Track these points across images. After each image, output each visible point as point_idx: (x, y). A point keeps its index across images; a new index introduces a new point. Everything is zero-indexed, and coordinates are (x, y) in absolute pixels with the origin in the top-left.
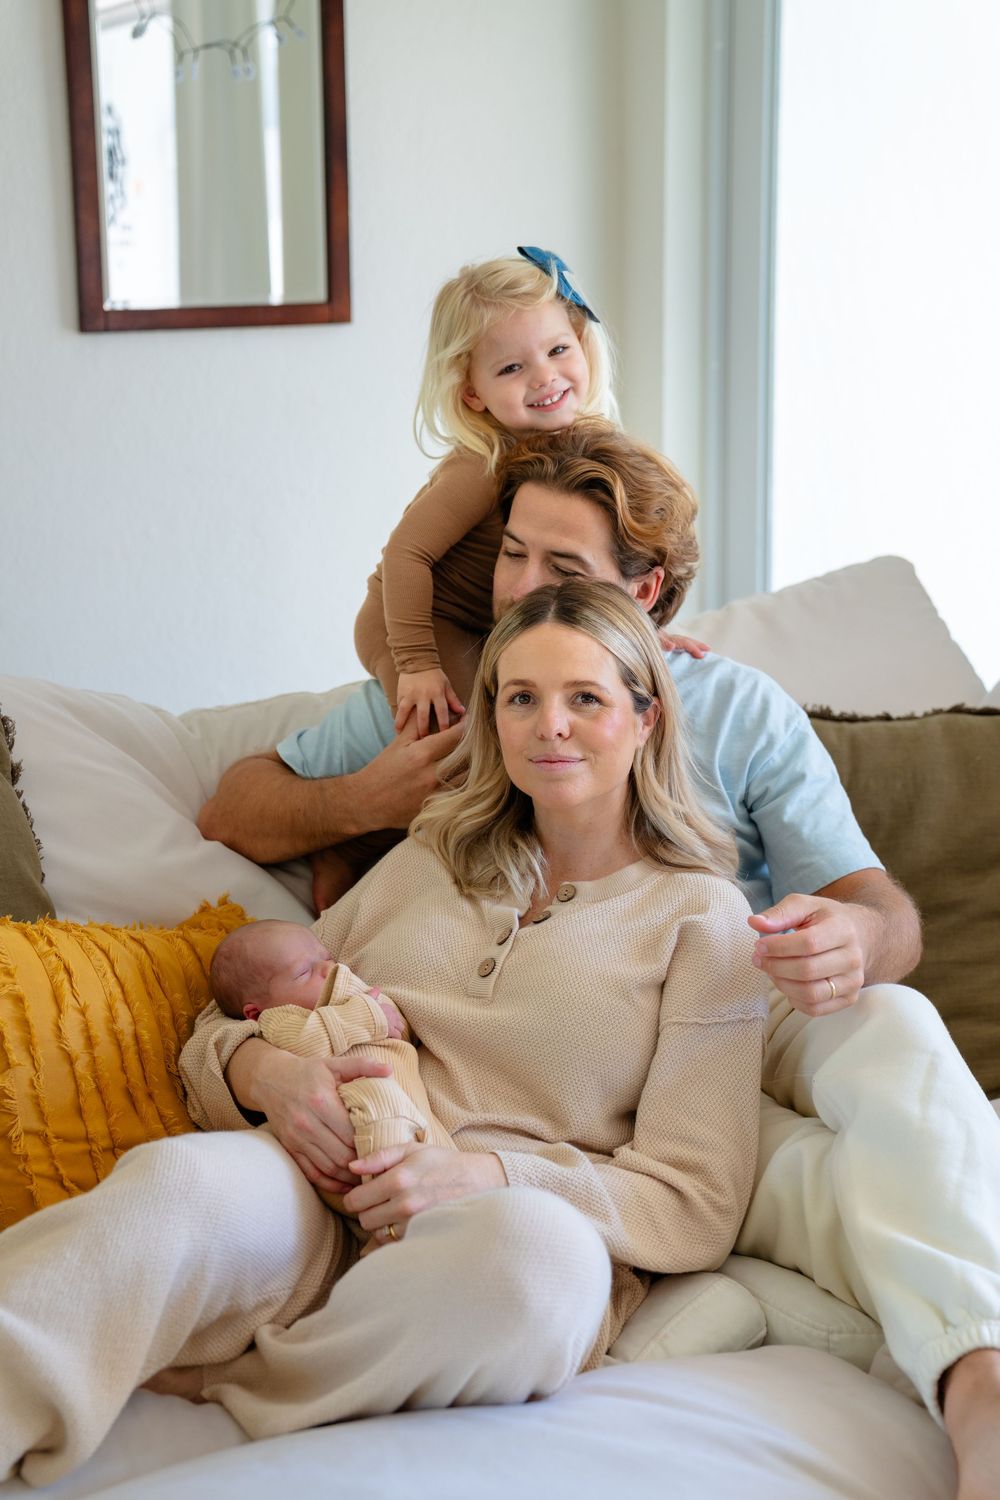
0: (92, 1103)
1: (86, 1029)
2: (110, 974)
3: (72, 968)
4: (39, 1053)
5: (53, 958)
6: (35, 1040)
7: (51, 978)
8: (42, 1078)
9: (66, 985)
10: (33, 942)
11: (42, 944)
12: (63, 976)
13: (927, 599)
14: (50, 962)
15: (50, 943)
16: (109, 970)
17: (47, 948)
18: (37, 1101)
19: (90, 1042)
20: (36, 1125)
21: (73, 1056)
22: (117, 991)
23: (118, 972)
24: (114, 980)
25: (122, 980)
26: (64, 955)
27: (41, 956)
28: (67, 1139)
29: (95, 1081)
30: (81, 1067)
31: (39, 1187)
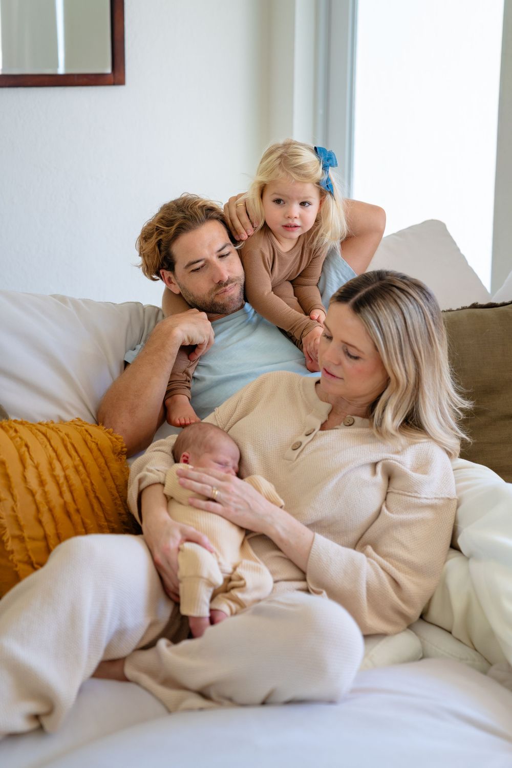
0: (46, 518)
1: (39, 476)
2: (49, 446)
3: (29, 444)
4: (16, 492)
5: (18, 439)
6: (13, 485)
7: (18, 451)
8: (19, 505)
9: (27, 454)
10: (7, 431)
11: (12, 433)
12: (24, 449)
13: (455, 243)
14: (17, 442)
15: (16, 431)
16: (48, 444)
17: (14, 434)
18: (16, 520)
19: (42, 483)
20: (17, 533)
21: (34, 491)
22: (53, 455)
23: (53, 444)
24: (51, 449)
25: (56, 449)
26: (24, 437)
27: (12, 438)
28: (33, 539)
29: (47, 505)
30: (39, 497)
31: (21, 567)
